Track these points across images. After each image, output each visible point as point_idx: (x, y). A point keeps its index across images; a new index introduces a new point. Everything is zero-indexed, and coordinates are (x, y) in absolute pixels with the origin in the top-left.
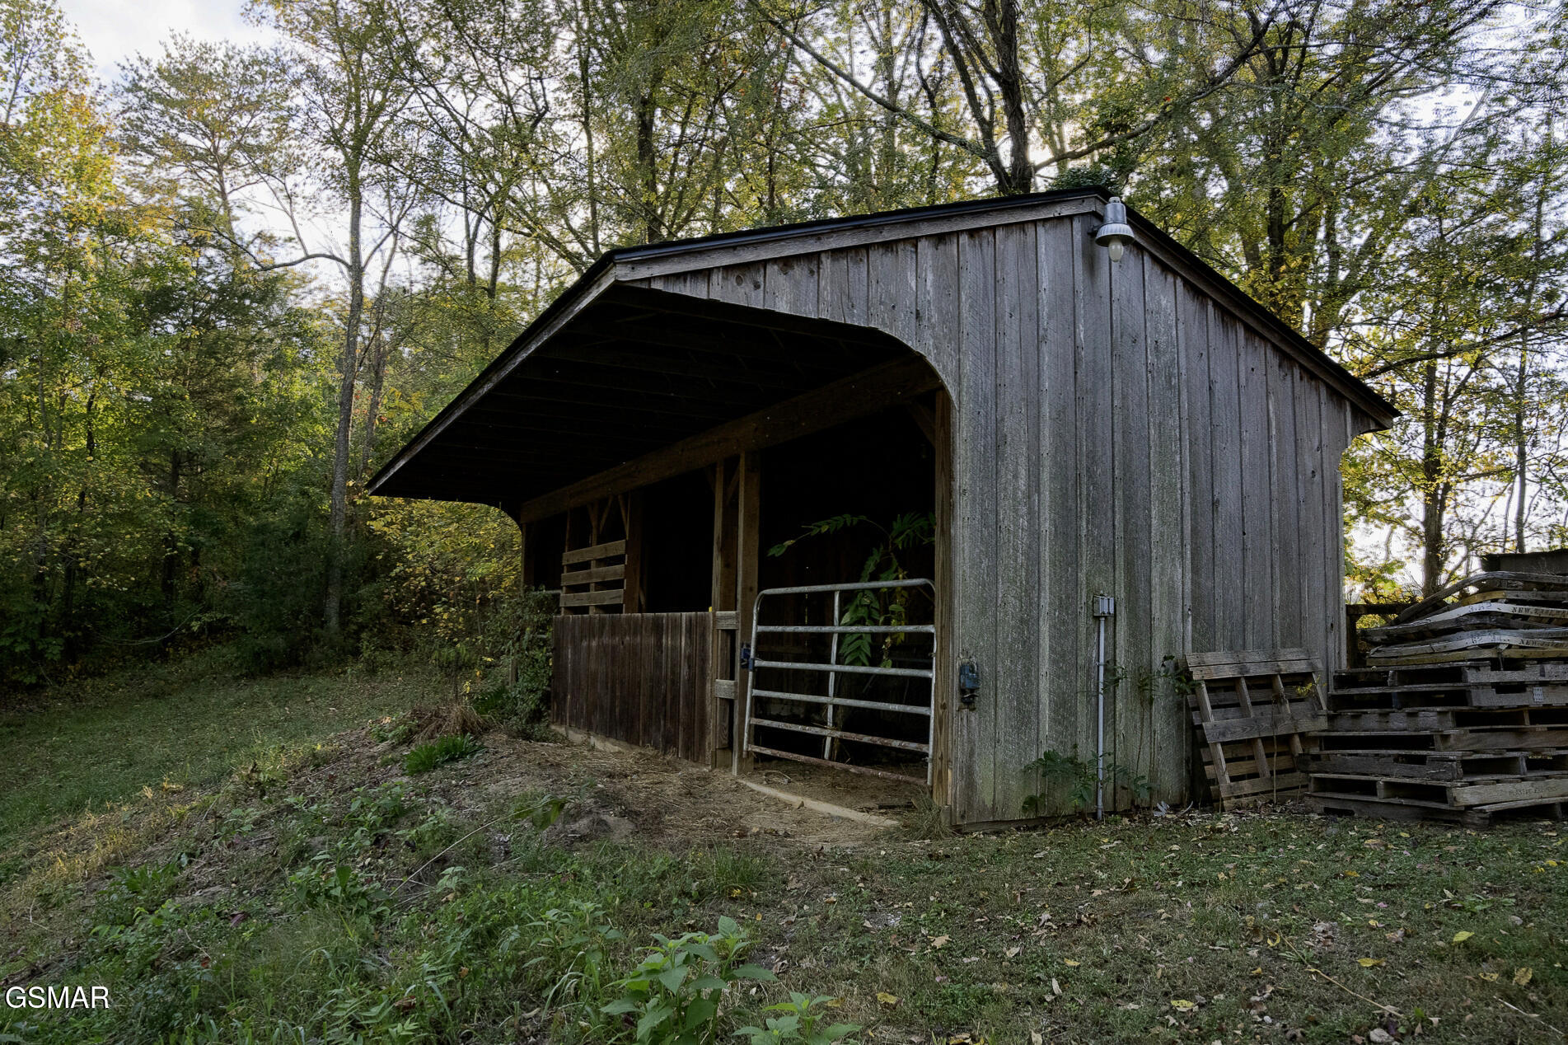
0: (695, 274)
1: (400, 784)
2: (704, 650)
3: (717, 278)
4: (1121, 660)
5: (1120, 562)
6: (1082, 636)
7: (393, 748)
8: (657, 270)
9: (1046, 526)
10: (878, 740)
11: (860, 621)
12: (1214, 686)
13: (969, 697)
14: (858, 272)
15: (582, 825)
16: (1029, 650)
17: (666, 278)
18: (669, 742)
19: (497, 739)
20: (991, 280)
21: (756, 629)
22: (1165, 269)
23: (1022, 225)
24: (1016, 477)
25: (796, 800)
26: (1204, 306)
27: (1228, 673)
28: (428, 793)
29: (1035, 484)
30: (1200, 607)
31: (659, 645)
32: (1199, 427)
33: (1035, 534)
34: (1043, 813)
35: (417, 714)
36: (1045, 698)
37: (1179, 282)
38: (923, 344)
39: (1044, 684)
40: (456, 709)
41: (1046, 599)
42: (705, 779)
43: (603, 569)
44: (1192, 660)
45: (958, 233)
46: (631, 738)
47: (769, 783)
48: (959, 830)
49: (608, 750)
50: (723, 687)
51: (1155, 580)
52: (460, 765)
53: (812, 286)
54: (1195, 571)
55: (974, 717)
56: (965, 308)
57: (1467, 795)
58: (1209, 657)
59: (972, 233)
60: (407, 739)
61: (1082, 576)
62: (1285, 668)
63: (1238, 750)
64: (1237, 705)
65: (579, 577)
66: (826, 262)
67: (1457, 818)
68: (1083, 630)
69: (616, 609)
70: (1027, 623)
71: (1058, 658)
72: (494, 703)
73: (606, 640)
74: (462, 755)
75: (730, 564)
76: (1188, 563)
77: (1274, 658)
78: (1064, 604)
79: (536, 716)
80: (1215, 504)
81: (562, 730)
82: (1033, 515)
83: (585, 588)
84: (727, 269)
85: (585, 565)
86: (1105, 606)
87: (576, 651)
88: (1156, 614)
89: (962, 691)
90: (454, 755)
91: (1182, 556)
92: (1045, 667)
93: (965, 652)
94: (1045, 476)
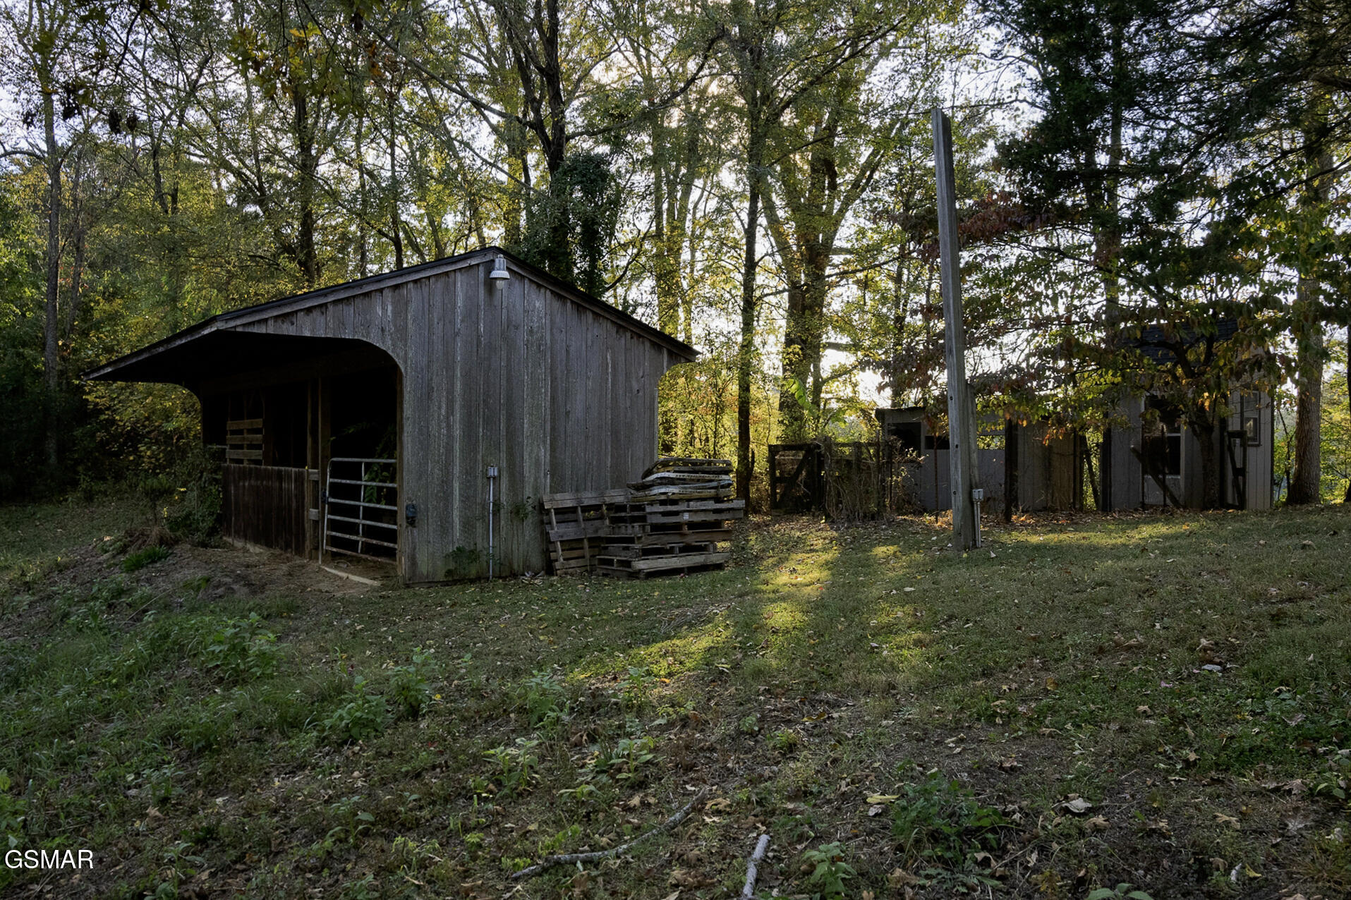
0: (259, 322)
1: (121, 578)
2: (303, 492)
3: (271, 322)
4: (504, 499)
5: (504, 448)
6: (480, 489)
7: (114, 557)
8: (239, 322)
9: (457, 432)
10: (379, 543)
11: (373, 480)
12: (559, 511)
13: (411, 521)
14: (349, 311)
15: (220, 591)
16: (447, 497)
17: (244, 325)
18: (287, 546)
19: (183, 549)
20: (426, 306)
21: (329, 480)
22: (539, 286)
23: (447, 274)
24: (440, 408)
25: (344, 575)
26: (564, 304)
27: (569, 504)
28: (138, 581)
29: (450, 411)
30: (555, 469)
31: (281, 488)
32: (558, 372)
33: (450, 436)
34: (456, 578)
35: (130, 534)
36: (457, 520)
37: (548, 293)
38: (386, 345)
39: (456, 513)
40: (156, 531)
41: (457, 470)
42: (303, 566)
43: (251, 436)
44: (545, 498)
45: (407, 283)
46: (269, 544)
47: (336, 568)
48: (408, 586)
49: (256, 551)
50: (313, 513)
51: (526, 456)
52: (158, 565)
53: (323, 320)
54: (553, 449)
55: (415, 531)
56: (410, 322)
57: (642, 565)
58: (558, 496)
59: (415, 282)
60: (123, 550)
61: (479, 457)
62: (608, 500)
63: (570, 545)
64: (576, 521)
65: (236, 439)
66: (331, 308)
67: (634, 575)
68: (480, 485)
69: (257, 462)
70: (446, 482)
71: (465, 499)
72: (183, 524)
73: (253, 482)
74: (160, 559)
75: (315, 442)
76: (548, 447)
77: (602, 495)
78: (469, 472)
79: (212, 532)
80: (567, 413)
81: (230, 540)
82: (449, 427)
83: (241, 447)
84: (276, 317)
85: (240, 432)
86: (493, 472)
87: (237, 487)
88: (527, 474)
89: (407, 518)
90: (154, 558)
91: (545, 442)
92: (457, 504)
93: (409, 499)
94: (457, 406)
